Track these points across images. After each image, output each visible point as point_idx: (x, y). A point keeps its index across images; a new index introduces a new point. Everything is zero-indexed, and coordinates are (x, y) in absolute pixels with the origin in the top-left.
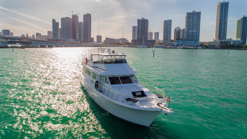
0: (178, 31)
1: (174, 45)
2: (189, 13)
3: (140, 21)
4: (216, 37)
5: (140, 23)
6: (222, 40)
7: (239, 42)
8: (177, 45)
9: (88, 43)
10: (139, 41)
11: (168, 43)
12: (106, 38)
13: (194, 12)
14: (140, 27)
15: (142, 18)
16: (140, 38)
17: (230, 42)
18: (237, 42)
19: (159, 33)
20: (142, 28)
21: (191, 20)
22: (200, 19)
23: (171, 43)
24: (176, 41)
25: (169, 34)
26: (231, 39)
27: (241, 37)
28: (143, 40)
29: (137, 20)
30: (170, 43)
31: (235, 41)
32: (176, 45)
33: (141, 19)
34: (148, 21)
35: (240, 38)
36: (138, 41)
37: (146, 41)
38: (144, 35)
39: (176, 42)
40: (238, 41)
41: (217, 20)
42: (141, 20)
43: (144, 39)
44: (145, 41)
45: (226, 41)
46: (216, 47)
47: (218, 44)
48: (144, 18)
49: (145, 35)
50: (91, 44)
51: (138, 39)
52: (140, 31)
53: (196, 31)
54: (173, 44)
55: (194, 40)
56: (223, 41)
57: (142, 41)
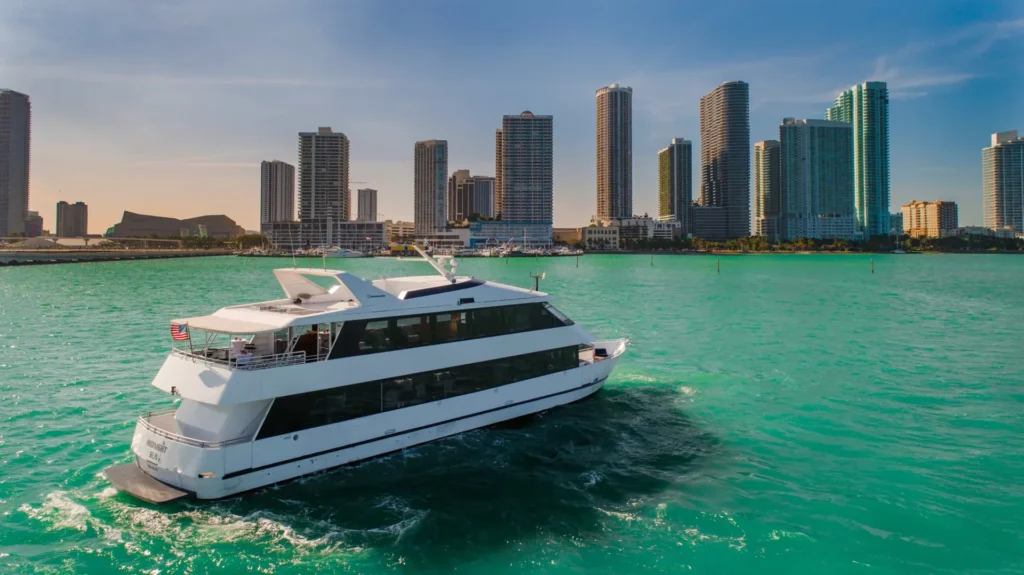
0: (465, 186)
1: (462, 243)
2: (512, 120)
3: (314, 139)
4: (600, 211)
5: (313, 149)
6: (620, 219)
7: (671, 229)
8: (474, 243)
9: (16, 241)
10: (309, 228)
11: (438, 234)
12: (126, 213)
13: (529, 116)
14: (313, 165)
15: (320, 129)
16: (313, 216)
17: (645, 229)
18: (666, 229)
19: (375, 192)
20: (324, 170)
21: (518, 146)
22: (550, 141)
23: (449, 234)
24: (467, 227)
25: (439, 198)
26: (646, 216)
27: (676, 211)
28: (330, 224)
29: (300, 134)
30: (444, 233)
31: (660, 226)
32: (467, 243)
33: (316, 131)
34: (347, 143)
35: (672, 213)
36: (304, 227)
37: (343, 226)
38: (335, 203)
39: (468, 230)
40: (668, 226)
41: (600, 149)
42: (317, 137)
43: (334, 220)
44: (335, 226)
45: (633, 223)
46: (612, 245)
47: (614, 236)
48: (329, 129)
49: (338, 203)
50: (40, 248)
51: (303, 221)
52: (313, 185)
53: (538, 188)
54: (457, 237)
55: (535, 223)
56: (625, 223)
57: (324, 227)
